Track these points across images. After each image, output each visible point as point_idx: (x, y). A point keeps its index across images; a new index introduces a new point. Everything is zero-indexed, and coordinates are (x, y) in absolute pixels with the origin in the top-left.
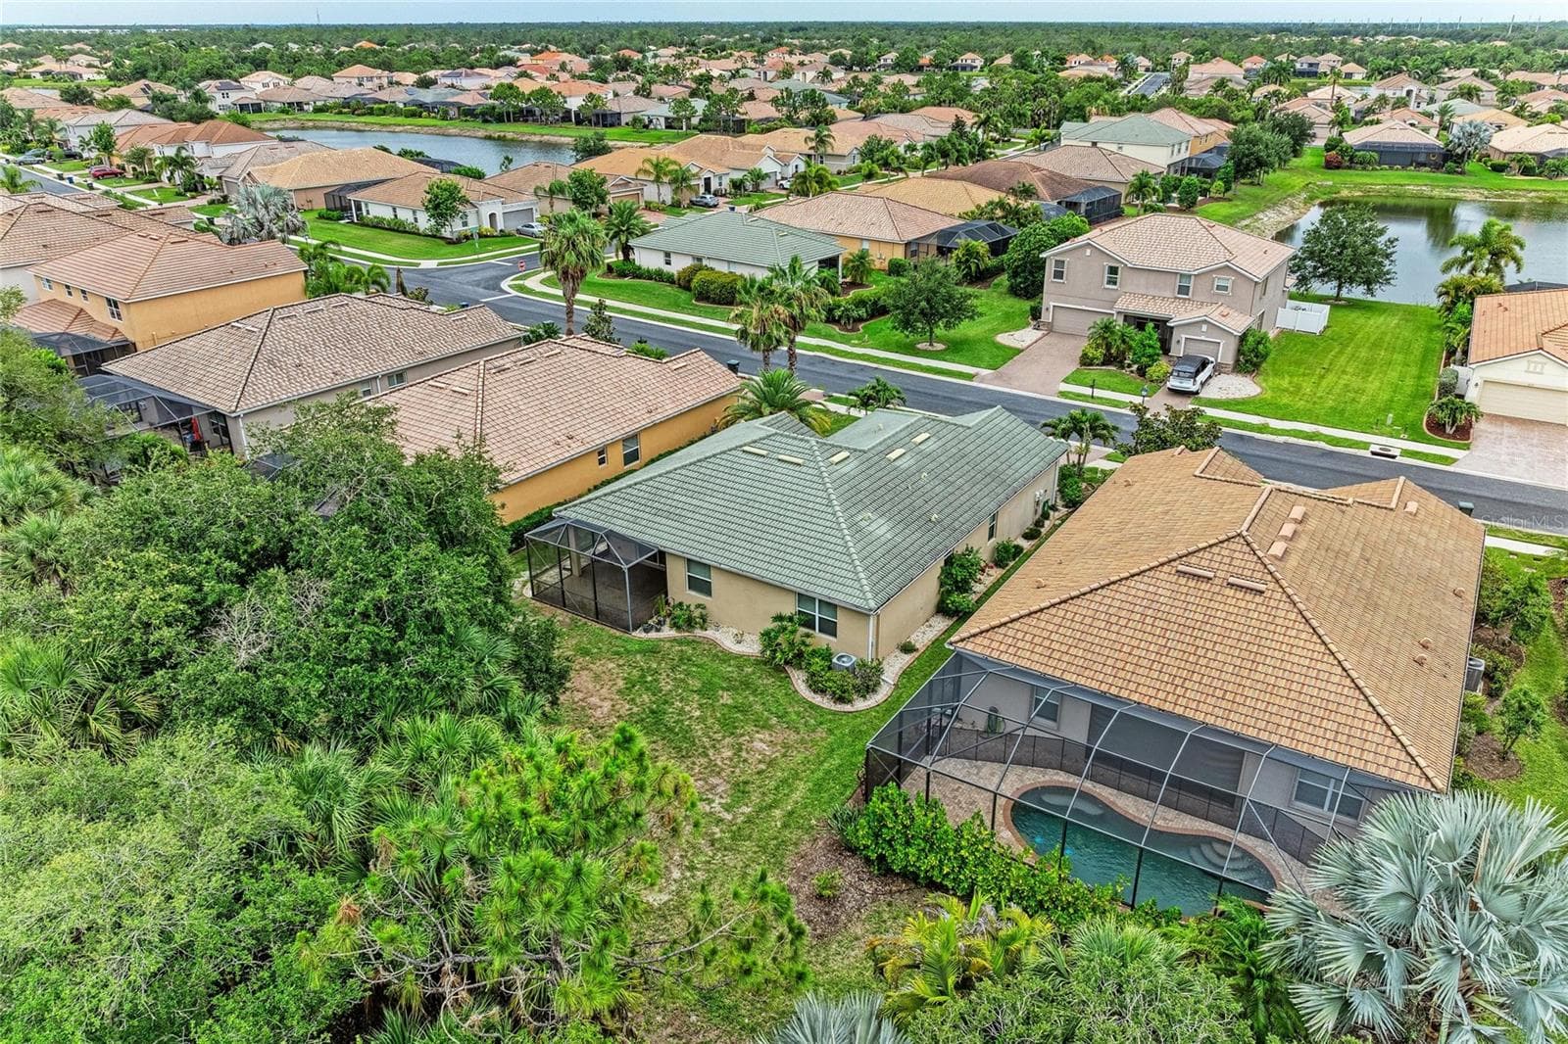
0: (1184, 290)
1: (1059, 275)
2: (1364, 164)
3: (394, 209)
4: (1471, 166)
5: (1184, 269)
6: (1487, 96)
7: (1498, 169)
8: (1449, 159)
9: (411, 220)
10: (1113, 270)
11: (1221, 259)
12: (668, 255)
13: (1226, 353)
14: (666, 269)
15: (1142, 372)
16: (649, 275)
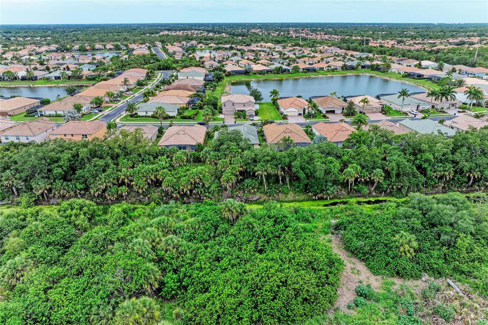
0: (244, 105)
1: (225, 106)
2: (233, 75)
3: (56, 112)
4: (251, 74)
5: (244, 102)
6: (238, 54)
7: (255, 74)
8: (246, 73)
9: (63, 113)
10: (233, 104)
11: (248, 100)
12: (146, 112)
13: (254, 114)
14: (147, 115)
15: (244, 118)
16: (143, 117)
